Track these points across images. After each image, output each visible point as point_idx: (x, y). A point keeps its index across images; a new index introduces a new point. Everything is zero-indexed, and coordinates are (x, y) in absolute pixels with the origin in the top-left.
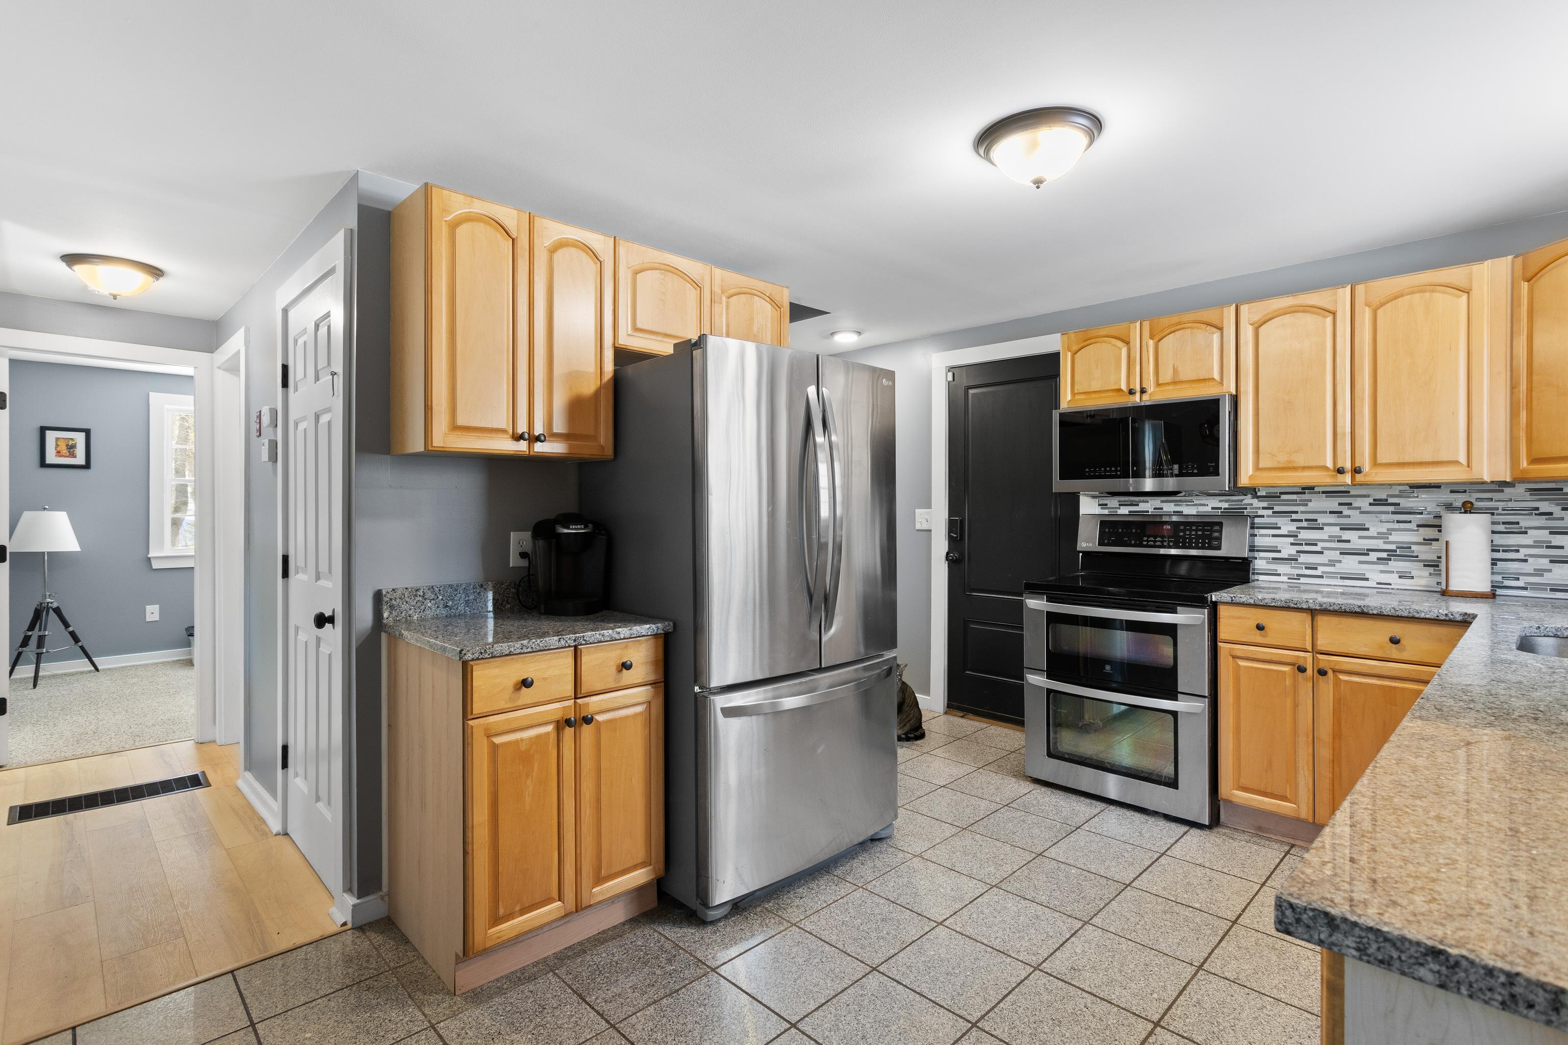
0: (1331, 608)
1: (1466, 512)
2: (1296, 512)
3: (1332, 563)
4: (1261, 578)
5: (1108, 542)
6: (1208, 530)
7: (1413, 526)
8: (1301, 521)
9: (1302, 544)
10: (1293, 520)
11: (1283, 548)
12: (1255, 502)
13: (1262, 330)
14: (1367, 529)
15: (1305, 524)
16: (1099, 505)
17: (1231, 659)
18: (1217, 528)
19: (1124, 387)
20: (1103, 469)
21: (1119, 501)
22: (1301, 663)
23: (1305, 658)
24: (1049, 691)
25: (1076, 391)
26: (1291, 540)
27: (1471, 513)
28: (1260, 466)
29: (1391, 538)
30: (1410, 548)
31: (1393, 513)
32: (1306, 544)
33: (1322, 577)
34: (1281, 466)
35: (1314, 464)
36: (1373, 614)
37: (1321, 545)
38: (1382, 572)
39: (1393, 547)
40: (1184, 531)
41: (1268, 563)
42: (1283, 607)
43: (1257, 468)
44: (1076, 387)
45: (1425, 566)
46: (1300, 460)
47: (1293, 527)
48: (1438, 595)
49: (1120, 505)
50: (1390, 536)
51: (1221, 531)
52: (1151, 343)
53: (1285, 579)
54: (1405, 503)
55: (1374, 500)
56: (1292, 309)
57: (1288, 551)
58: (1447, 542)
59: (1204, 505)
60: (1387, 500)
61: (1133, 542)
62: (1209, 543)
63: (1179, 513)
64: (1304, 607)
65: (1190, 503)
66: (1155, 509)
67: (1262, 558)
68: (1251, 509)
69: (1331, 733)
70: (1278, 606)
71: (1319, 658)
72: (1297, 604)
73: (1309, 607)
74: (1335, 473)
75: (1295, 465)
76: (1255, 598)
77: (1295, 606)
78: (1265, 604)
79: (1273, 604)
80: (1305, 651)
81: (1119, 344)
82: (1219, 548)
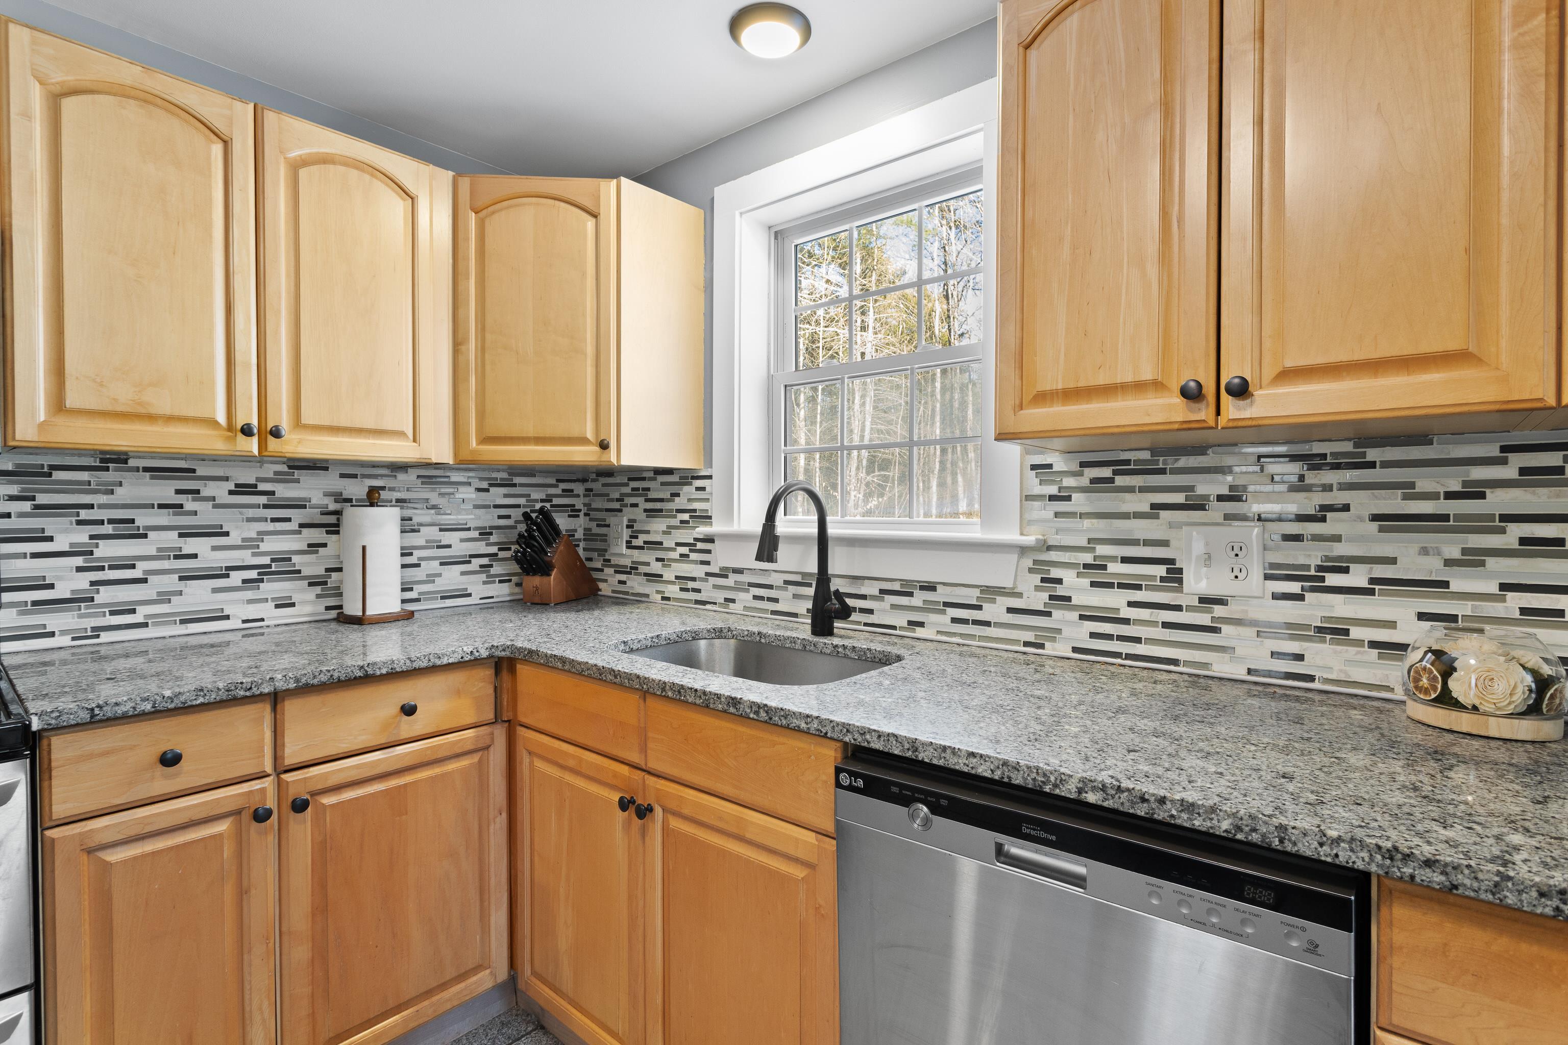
0: (315, 681)
1: (372, 505)
2: (91, 506)
3: (164, 597)
4: (8, 647)
7: (293, 526)
8: (101, 522)
9: (102, 568)
10: (79, 523)
13: (68, 105)
14: (227, 534)
15: (108, 529)
17: (84, 858)
22: (255, 803)
23: (263, 791)
26: (79, 561)
27: (377, 506)
28: (69, 403)
29: (264, 547)
30: (290, 559)
31: (266, 506)
32: (111, 567)
33: (146, 625)
34: (119, 408)
35: (188, 412)
36: (382, 675)
37: (142, 566)
38: (250, 602)
39: (266, 560)
41: (22, 613)
42: (222, 701)
43: (59, 408)
45: (310, 584)
46: (163, 404)
47: (81, 536)
50: (261, 544)
53: (66, 641)
54: (284, 491)
55: (237, 485)
56: (140, 94)
57: (71, 584)
58: (364, 548)
60: (255, 486)
64: (265, 691)
67: (8, 605)
70: (212, 700)
71: (289, 780)
72: (251, 688)
73: (275, 689)
74: (230, 434)
75: (153, 411)
76: (156, 697)
77: (248, 694)
78: (180, 705)
79: (201, 700)
80: (263, 776)
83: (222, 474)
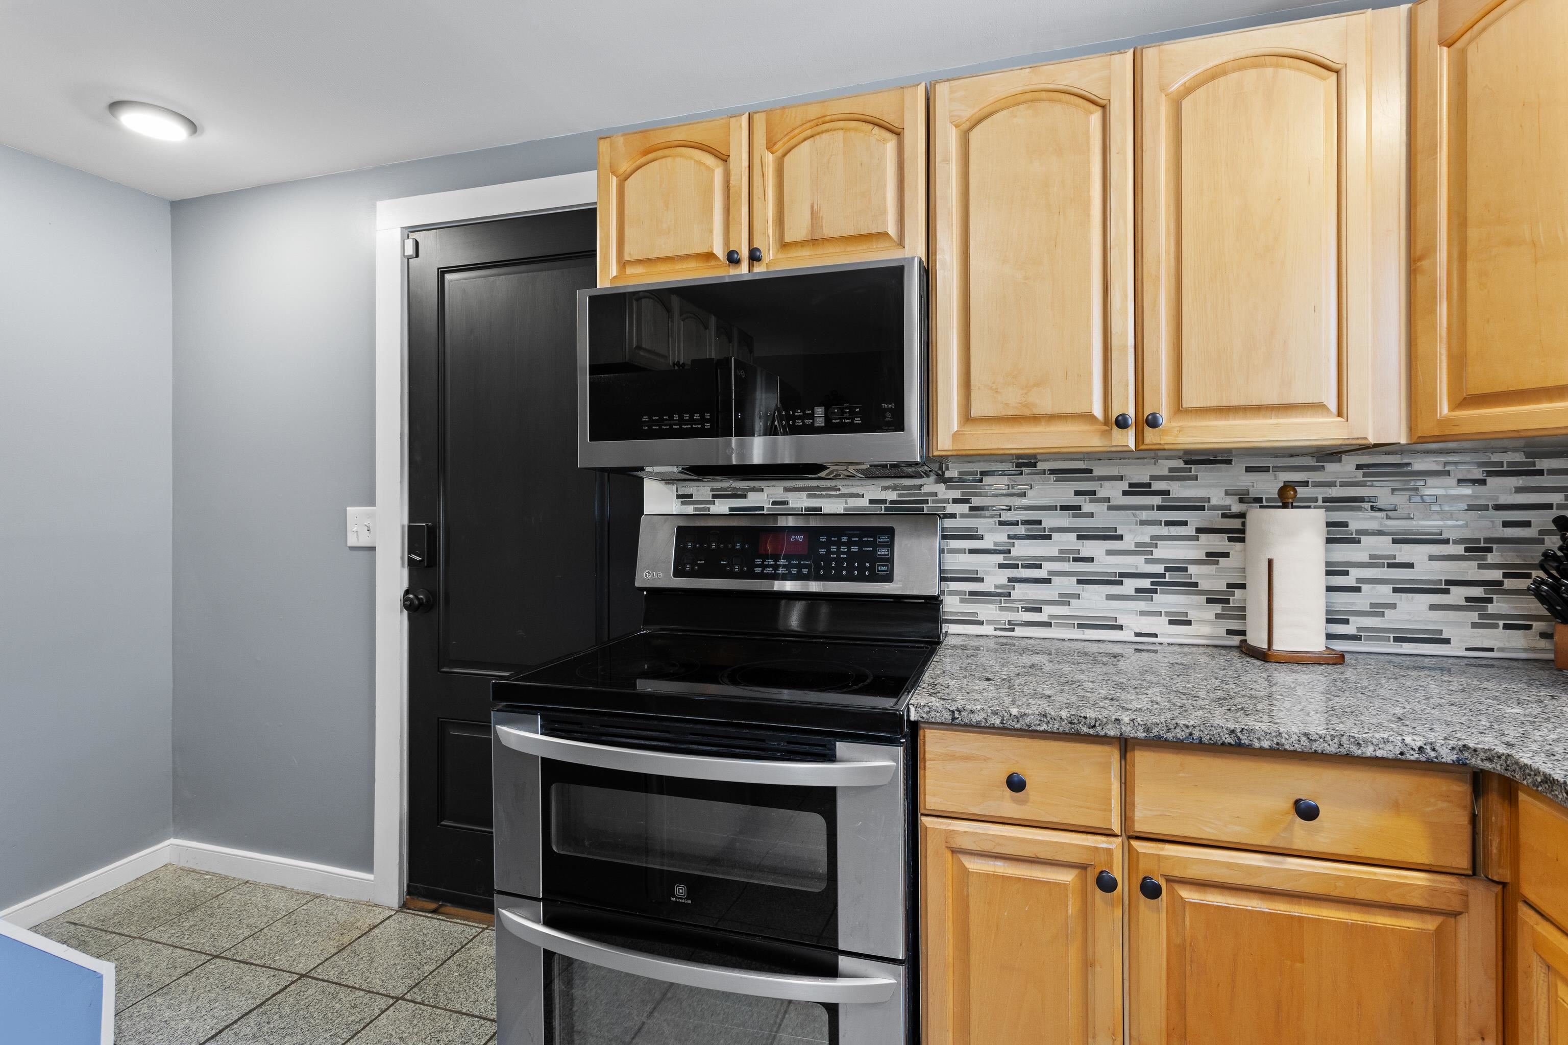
0: (1170, 736)
1: (1285, 506)
2: (1007, 509)
3: (1065, 600)
4: (953, 628)
5: (692, 568)
6: (868, 544)
7: (1189, 530)
9: (1016, 566)
10: (1001, 523)
11: (987, 573)
12: (942, 491)
13: (974, 135)
14: (1120, 538)
15: (1021, 530)
16: (679, 497)
17: (948, 855)
18: (884, 539)
19: (719, 251)
20: (676, 417)
21: (713, 490)
23: (1109, 852)
24: (549, 956)
25: (626, 255)
26: (1000, 558)
27: (1293, 507)
28: (974, 413)
29: (1158, 553)
30: (1186, 569)
31: (1160, 508)
32: (1024, 566)
34: (1010, 412)
35: (1069, 410)
36: (1261, 748)
37: (1048, 566)
38: (1143, 613)
39: (1159, 569)
40: (827, 545)
41: (965, 601)
42: (1065, 733)
43: (967, 418)
44: (627, 249)
45: (1209, 601)
46: (1045, 404)
47: (1002, 536)
48: (1235, 655)
49: (714, 496)
50: (1154, 550)
51: (891, 546)
52: (769, 158)
54: (1180, 490)
55: (1131, 485)
56: (1029, 96)
57: (995, 579)
58: (1270, 562)
59: (857, 496)
60: (1149, 485)
61: (737, 569)
62: (872, 569)
63: (816, 512)
64: (1111, 733)
65: (834, 493)
66: (774, 503)
67: (953, 593)
68: (934, 502)
69: (1164, 1026)
70: (1055, 730)
71: (1140, 850)
72: (1094, 726)
73: (1121, 734)
74: (1107, 428)
75: (1037, 411)
76: (1004, 712)
77: (1091, 732)
78: (1025, 727)
79: (1044, 727)
80: (1110, 834)
81: (709, 160)
82: (889, 578)
83: (1116, 474)
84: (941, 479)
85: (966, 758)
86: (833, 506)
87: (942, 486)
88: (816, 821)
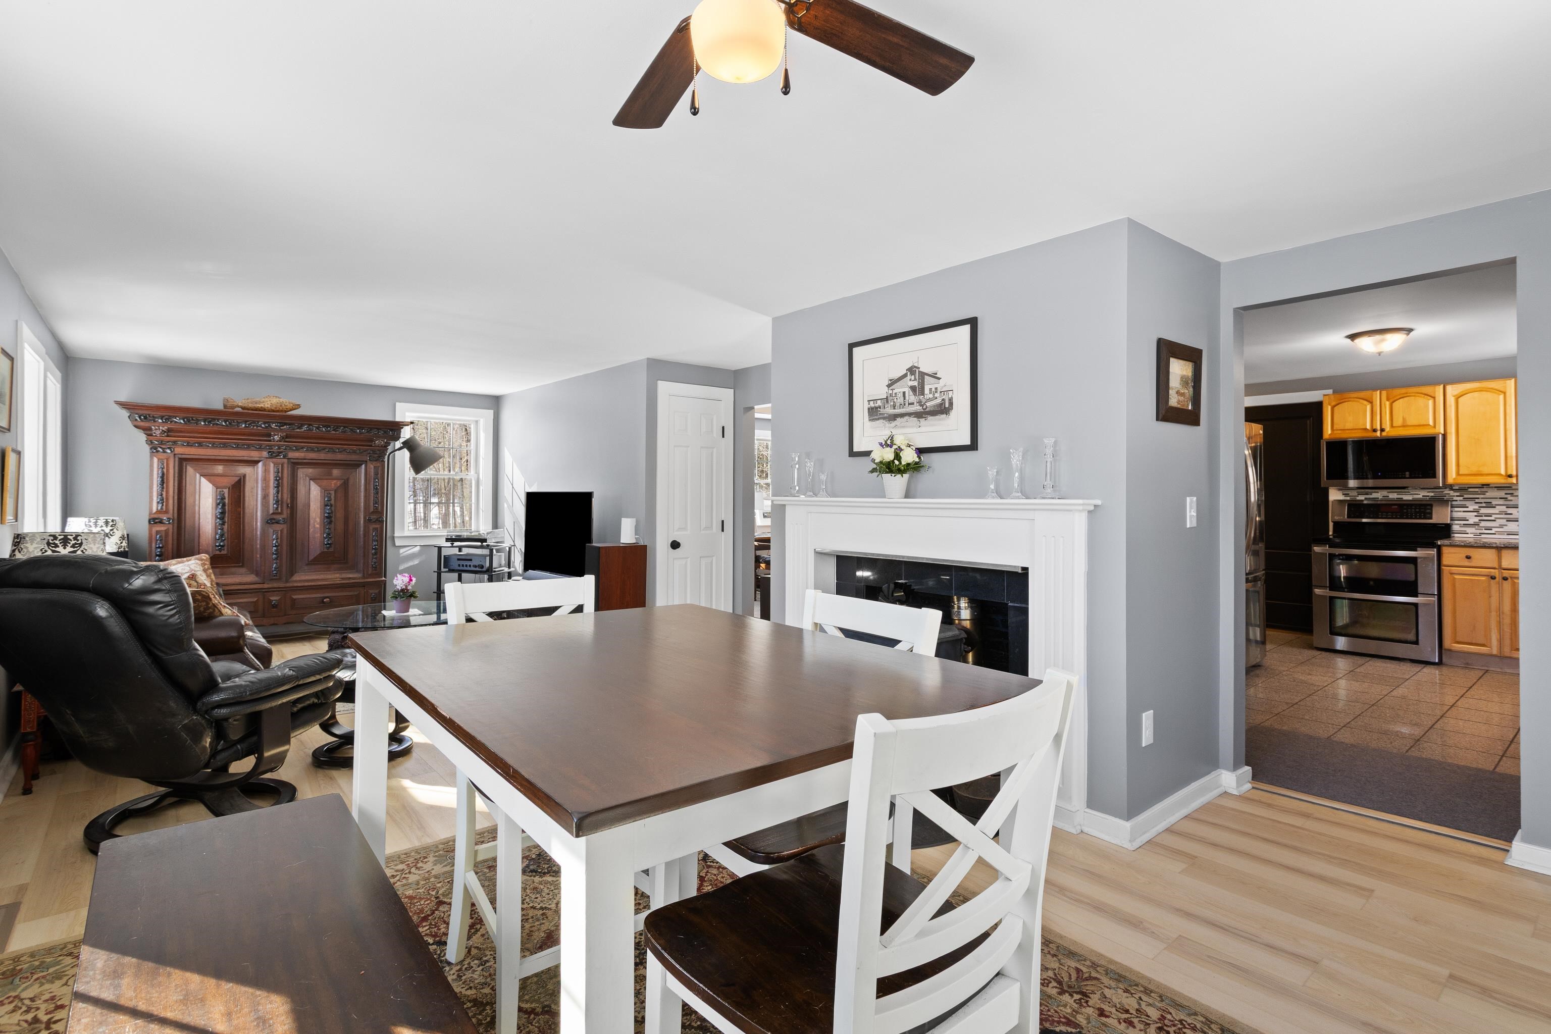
2: (1478, 498)
3: (1501, 526)
4: (1455, 534)
5: (1355, 516)
6: (1422, 509)
8: (1481, 503)
9: (1482, 516)
10: (1476, 503)
11: (1470, 518)
12: (1452, 493)
13: (1460, 400)
15: (1484, 505)
16: (1342, 494)
17: (1450, 575)
18: (1429, 507)
19: (1368, 427)
21: (1357, 493)
22: (1493, 574)
23: (1495, 572)
25: (1335, 429)
26: (1475, 514)
28: (1460, 473)
32: (1485, 516)
33: (1495, 534)
34: (1473, 473)
35: (1492, 472)
37: (1494, 516)
40: (1406, 509)
41: (1461, 527)
42: (1481, 546)
43: (1458, 474)
44: (1335, 425)
46: (1485, 470)
47: (1476, 507)
49: (1358, 495)
51: (1431, 509)
52: (1388, 403)
53: (1472, 536)
56: (1478, 389)
57: (1473, 519)
59: (1417, 494)
62: (1424, 516)
63: (1401, 499)
64: (1494, 546)
65: (1407, 493)
66: (1383, 497)
67: (1456, 524)
68: (1449, 496)
70: (1479, 546)
71: (1503, 572)
73: (1497, 546)
74: (1506, 477)
75: (1482, 473)
78: (1471, 546)
79: (1475, 545)
80: (1494, 568)
81: (1365, 402)
82: (1431, 518)
84: (1451, 489)
85: (1455, 553)
86: (1407, 497)
87: (1452, 492)
88: (1412, 566)
